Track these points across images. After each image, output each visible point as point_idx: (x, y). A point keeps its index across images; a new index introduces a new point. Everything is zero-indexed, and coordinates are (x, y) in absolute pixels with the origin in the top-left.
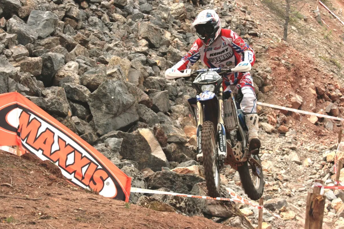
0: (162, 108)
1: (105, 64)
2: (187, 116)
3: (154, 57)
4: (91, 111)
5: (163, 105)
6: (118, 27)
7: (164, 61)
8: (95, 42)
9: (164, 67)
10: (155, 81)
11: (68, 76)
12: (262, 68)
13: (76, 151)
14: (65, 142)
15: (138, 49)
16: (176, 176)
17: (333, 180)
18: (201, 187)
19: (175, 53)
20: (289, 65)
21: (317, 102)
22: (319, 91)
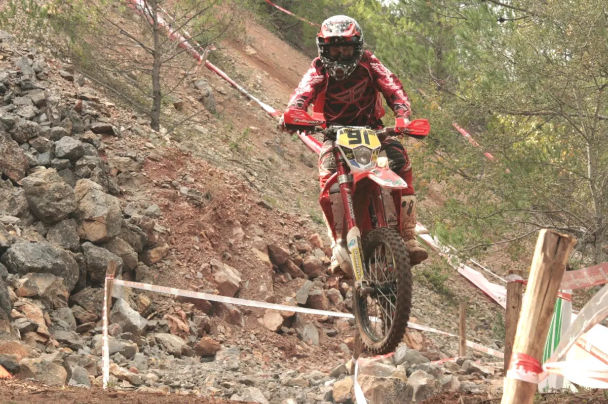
12: (136, 207)
20: (200, 197)
21: (274, 282)
22: (277, 255)
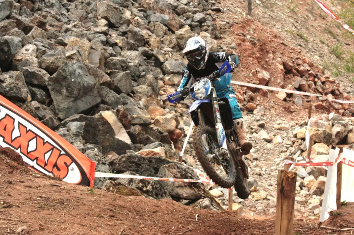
0: (124, 89)
1: (64, 46)
2: (151, 96)
3: (115, 37)
4: (51, 95)
5: (125, 87)
6: (76, 7)
7: (125, 40)
8: (53, 23)
9: (125, 47)
10: (116, 62)
11: (26, 60)
12: (226, 44)
13: (37, 137)
14: (26, 128)
15: (98, 30)
16: (141, 159)
17: (305, 157)
18: (168, 170)
19: (136, 32)
20: (255, 40)
21: (284, 78)
22: (287, 66)
